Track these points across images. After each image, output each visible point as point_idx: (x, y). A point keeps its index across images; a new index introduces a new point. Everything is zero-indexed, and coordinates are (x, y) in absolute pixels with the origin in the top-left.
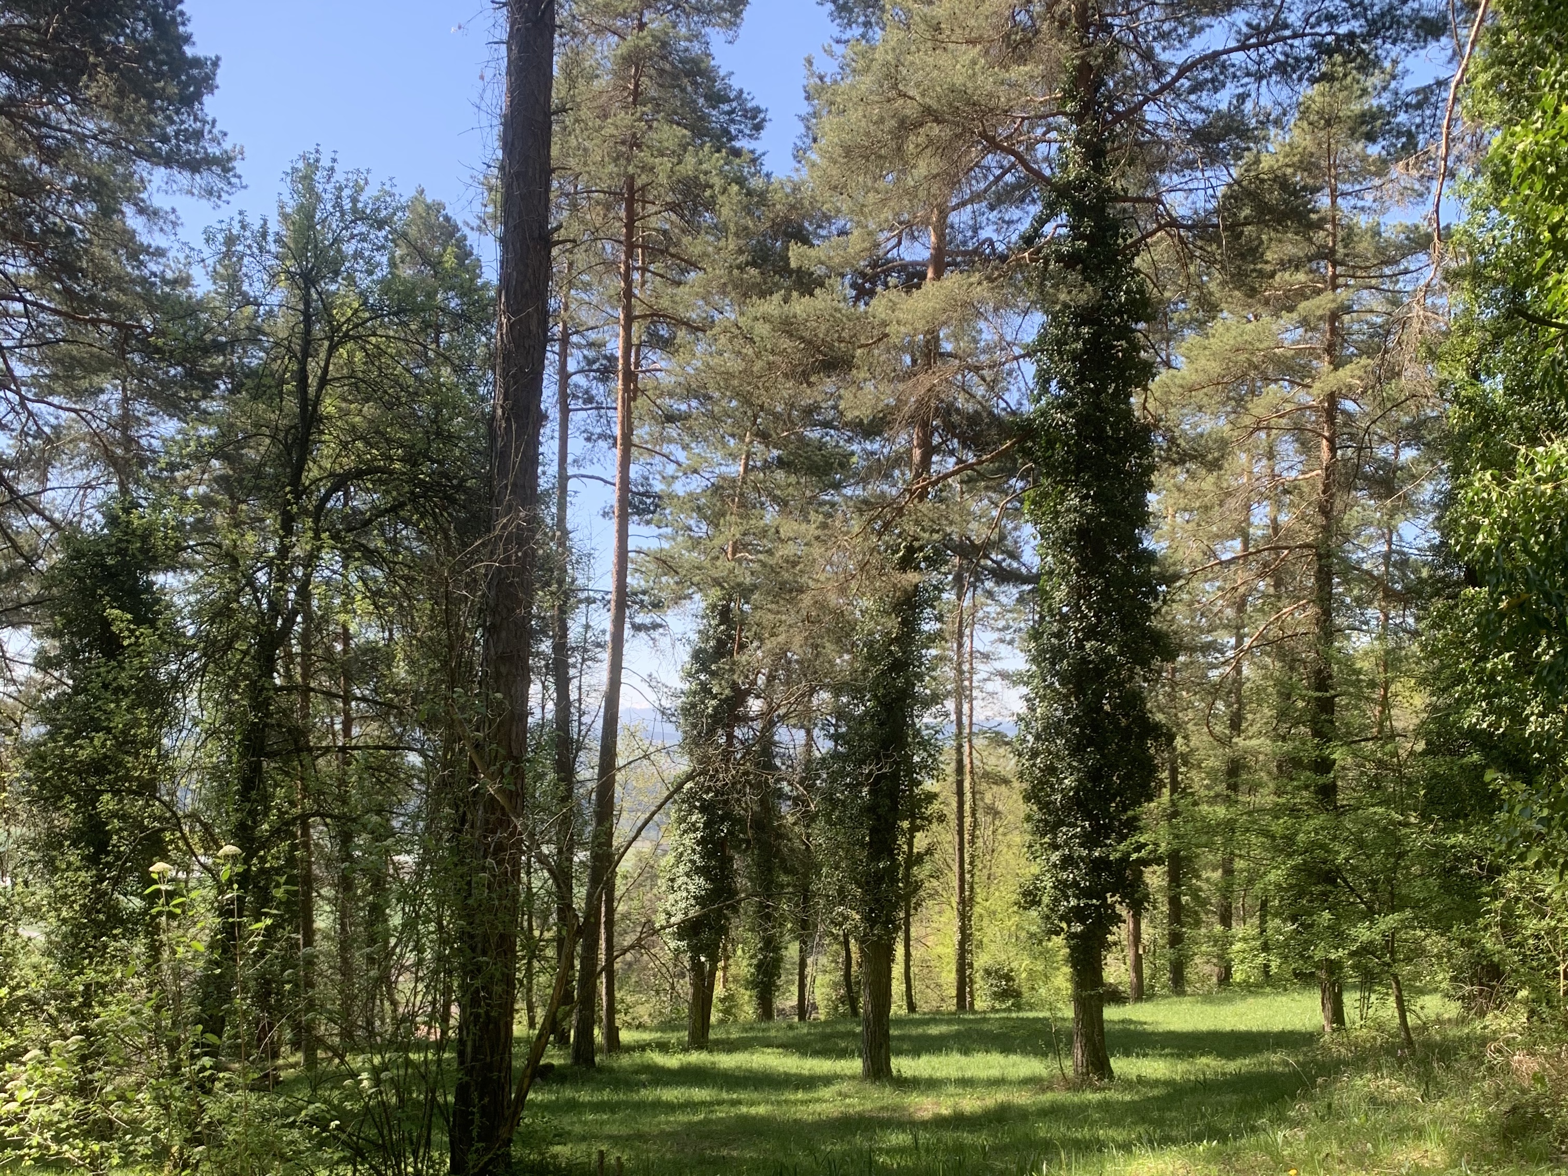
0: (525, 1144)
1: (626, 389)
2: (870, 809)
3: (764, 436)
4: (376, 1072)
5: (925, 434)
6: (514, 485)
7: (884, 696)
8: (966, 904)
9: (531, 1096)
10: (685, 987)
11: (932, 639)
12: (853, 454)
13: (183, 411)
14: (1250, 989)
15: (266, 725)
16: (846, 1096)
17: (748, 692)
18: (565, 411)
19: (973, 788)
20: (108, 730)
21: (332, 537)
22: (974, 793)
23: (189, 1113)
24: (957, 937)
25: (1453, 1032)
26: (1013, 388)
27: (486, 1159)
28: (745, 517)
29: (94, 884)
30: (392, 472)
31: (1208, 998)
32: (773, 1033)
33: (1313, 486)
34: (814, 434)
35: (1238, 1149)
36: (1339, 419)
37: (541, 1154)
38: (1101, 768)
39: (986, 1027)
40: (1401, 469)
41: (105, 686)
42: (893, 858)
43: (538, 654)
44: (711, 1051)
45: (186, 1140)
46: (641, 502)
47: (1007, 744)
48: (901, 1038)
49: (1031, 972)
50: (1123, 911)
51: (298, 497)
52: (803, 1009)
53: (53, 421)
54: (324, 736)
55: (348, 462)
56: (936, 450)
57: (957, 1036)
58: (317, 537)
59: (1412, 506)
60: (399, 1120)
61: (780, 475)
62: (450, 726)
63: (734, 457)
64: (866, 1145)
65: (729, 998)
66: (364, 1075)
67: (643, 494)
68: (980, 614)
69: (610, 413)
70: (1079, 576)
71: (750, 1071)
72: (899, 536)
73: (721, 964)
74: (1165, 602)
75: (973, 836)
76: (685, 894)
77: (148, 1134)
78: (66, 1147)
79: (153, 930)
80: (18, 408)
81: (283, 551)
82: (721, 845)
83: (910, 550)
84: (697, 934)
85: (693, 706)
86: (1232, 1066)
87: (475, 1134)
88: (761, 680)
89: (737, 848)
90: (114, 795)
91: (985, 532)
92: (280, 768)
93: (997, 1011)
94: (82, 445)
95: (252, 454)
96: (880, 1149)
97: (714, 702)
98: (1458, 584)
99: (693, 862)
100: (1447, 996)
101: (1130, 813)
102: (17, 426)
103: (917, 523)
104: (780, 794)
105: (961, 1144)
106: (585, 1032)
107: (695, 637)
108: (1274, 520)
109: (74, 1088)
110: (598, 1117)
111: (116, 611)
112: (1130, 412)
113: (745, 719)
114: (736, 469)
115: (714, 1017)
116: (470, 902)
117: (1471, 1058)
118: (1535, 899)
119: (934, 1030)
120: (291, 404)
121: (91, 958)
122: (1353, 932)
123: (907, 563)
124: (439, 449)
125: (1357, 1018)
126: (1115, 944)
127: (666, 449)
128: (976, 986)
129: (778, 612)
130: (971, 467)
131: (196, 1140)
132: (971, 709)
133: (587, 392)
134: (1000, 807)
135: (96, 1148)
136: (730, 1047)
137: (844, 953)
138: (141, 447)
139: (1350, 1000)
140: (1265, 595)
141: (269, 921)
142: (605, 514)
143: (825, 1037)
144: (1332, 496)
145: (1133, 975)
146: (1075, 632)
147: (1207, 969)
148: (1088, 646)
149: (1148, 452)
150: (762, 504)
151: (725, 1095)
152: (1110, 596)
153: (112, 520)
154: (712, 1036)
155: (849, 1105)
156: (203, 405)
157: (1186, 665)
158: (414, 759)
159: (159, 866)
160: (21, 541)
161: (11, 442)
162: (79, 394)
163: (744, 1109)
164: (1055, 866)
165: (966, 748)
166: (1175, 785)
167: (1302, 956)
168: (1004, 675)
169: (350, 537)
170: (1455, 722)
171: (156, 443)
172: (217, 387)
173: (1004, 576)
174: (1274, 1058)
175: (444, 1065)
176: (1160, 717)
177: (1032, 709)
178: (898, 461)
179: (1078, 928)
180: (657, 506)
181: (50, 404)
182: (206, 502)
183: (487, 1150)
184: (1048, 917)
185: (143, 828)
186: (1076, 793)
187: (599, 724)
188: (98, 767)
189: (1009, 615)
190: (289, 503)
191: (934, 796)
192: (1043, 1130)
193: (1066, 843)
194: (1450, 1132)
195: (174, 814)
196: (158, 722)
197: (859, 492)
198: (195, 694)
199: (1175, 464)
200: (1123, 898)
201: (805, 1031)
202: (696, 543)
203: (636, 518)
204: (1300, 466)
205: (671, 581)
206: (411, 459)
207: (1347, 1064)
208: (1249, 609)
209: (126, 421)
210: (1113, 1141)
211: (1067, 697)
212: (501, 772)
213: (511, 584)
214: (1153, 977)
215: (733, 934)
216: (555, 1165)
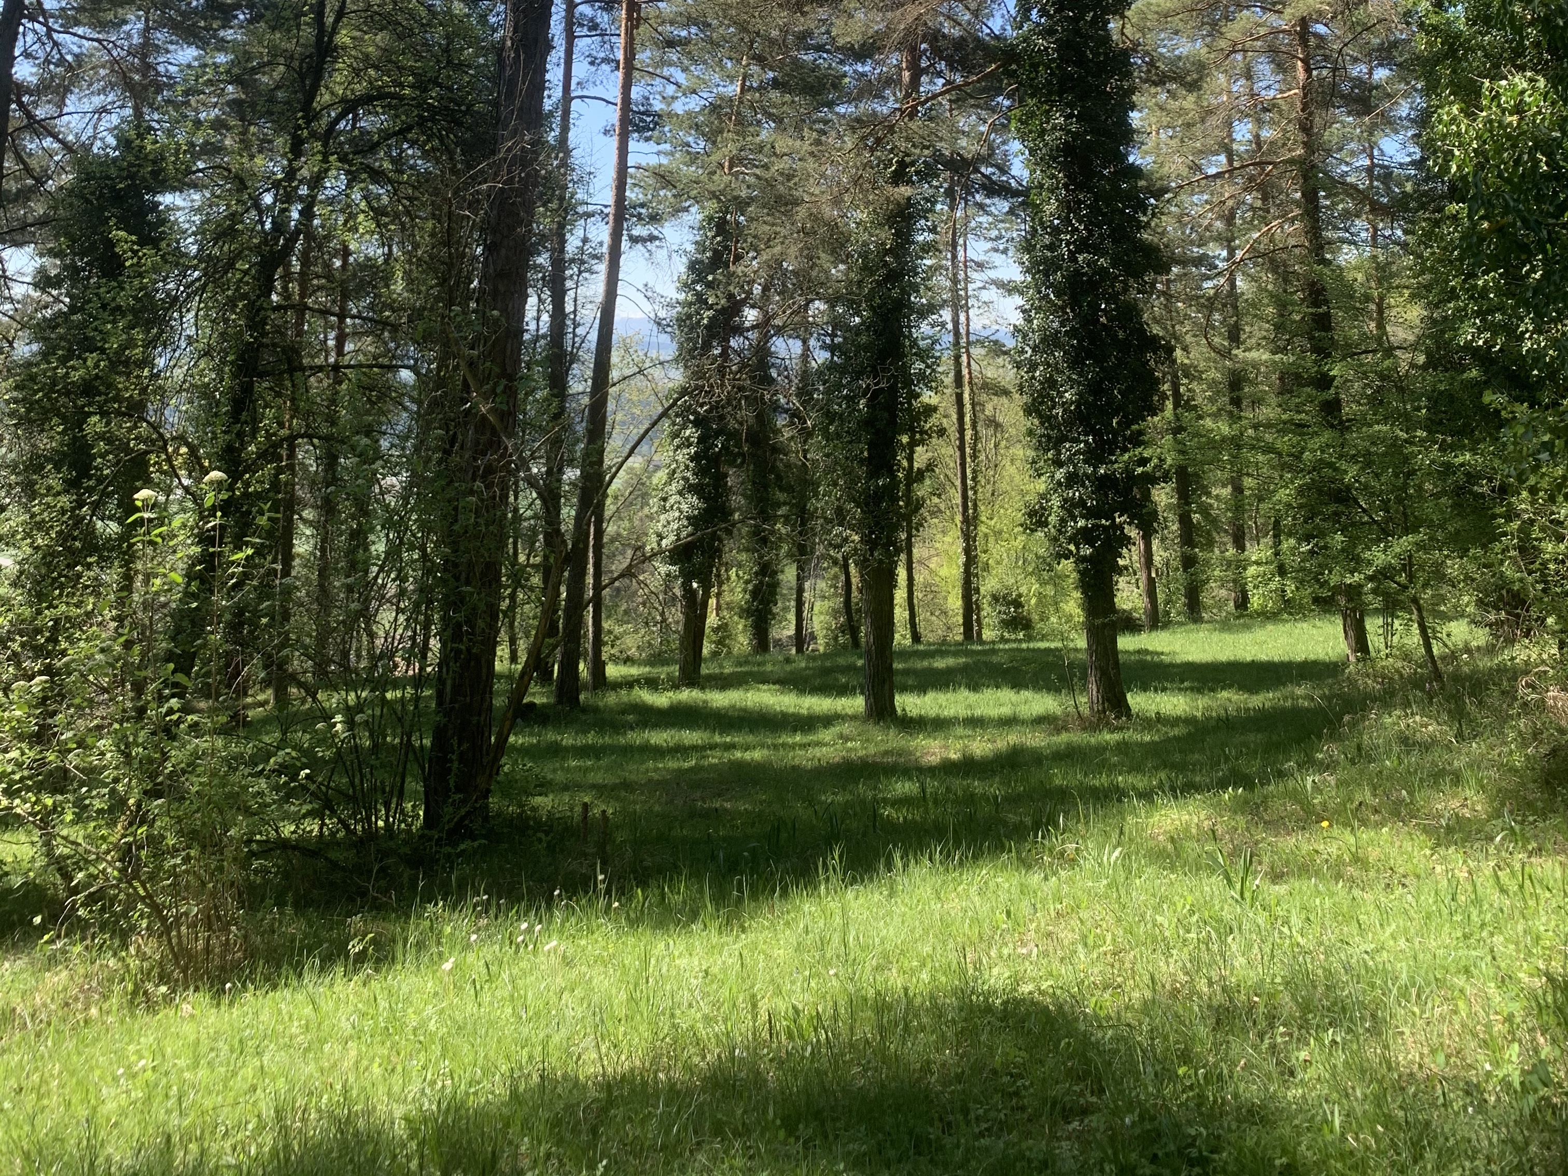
0: (505, 794)
1: (629, 18)
2: (868, 423)
3: (760, 59)
4: (350, 713)
5: (913, 58)
6: (521, 109)
7: (879, 307)
8: (970, 522)
9: (512, 739)
10: (676, 616)
11: (927, 248)
12: (845, 75)
13: (201, 39)
14: (1268, 616)
15: (262, 345)
16: (847, 739)
17: (743, 302)
18: (570, 38)
19: (972, 399)
20: (103, 351)
21: (340, 160)
22: (973, 405)
23: (151, 761)
24: (962, 559)
25: (1485, 663)
26: (998, 15)
27: (463, 812)
28: (742, 134)
29: (73, 510)
30: (401, 98)
31: (1225, 626)
32: (769, 668)
33: (1292, 105)
34: (808, 57)
35: (1266, 797)
36: (1312, 42)
37: (521, 806)
38: (1102, 381)
39: (995, 659)
40: (1376, 88)
41: (104, 307)
42: (892, 474)
43: (536, 266)
44: (703, 688)
45: (145, 792)
46: (642, 120)
47: (1005, 353)
48: (906, 672)
49: (1040, 596)
50: (1133, 532)
51: (308, 123)
52: (801, 639)
53: (76, 50)
54: (317, 355)
55: (360, 88)
56: (925, 71)
57: (964, 670)
58: (325, 160)
59: (1390, 123)
60: (372, 767)
61: (775, 95)
62: (446, 344)
63: (732, 78)
64: (870, 794)
65: (722, 628)
66: (338, 718)
67: (643, 113)
68: (973, 224)
69: (614, 39)
70: (1067, 190)
71: (744, 710)
72: (892, 150)
73: (715, 590)
74: (1154, 215)
75: (974, 449)
76: (677, 514)
77: (106, 785)
78: (17, 801)
79: (129, 557)
80: (44, 39)
81: (291, 173)
82: (715, 460)
83: (902, 165)
84: (689, 559)
85: (689, 317)
86: (1257, 701)
87: (452, 783)
88: (757, 290)
89: (732, 464)
90: (102, 417)
91: (975, 148)
92: (271, 389)
93: (1007, 641)
94: (102, 72)
95: (265, 79)
96: (885, 800)
97: (710, 313)
98: (1442, 197)
99: (686, 479)
100: (1473, 622)
101: (1135, 427)
102: (41, 54)
103: (908, 139)
104: (776, 407)
105: (972, 795)
106: (570, 667)
107: (691, 248)
108: (1257, 136)
109: (31, 736)
110: (581, 763)
111: (122, 233)
112: (1108, 37)
113: (739, 330)
114: (733, 89)
115: (707, 648)
116: (456, 527)
117: (1503, 693)
118: (1551, 522)
119: (940, 664)
120: (308, 33)
121: (62, 587)
122: (1367, 555)
123: (899, 177)
124: (449, 77)
125: (1382, 646)
126: (1126, 568)
127: (666, 72)
128: (984, 613)
129: (773, 225)
130: (959, 87)
131: (153, 793)
132: (968, 319)
133: (592, 20)
134: (1000, 419)
135: (49, 802)
136: (724, 683)
137: (843, 578)
138: (158, 74)
139: (1373, 625)
140: (1252, 208)
141: (250, 551)
142: (606, 132)
143: (825, 672)
144: (1311, 114)
145: (1146, 600)
146: (1068, 245)
147: (1223, 593)
148: (1080, 258)
149: (1128, 75)
150: (759, 122)
151: (717, 739)
152: (1100, 210)
153: (124, 143)
154: (704, 670)
155: (850, 750)
156: (222, 33)
157: (1180, 277)
158: (406, 375)
159: (144, 494)
160: (33, 163)
161: (34, 70)
162: (102, 25)
163: (738, 755)
164: (1059, 483)
165: (964, 358)
166: (1177, 395)
167: (1318, 581)
168: (1000, 285)
169: (359, 159)
170: (1451, 340)
171: (172, 69)
172: (236, 17)
173: (994, 189)
174: (1299, 691)
175: (422, 705)
176: (1156, 330)
177: (1029, 320)
178: (889, 81)
179: (1087, 551)
180: (656, 124)
181: (75, 35)
182: (218, 125)
183: (464, 802)
184: (1056, 539)
185: (128, 450)
186: (1078, 407)
187: (594, 336)
188: (88, 388)
189: (1001, 225)
190: (299, 127)
191: (934, 409)
192: (1059, 778)
193: (1070, 459)
194: (1489, 778)
195: (161, 436)
196: (151, 344)
197: (851, 109)
198: (193, 313)
199: (1155, 84)
200: (1132, 517)
201: (803, 665)
202: (693, 158)
203: (636, 135)
204: (1277, 86)
205: (669, 194)
206: (422, 86)
207: (1374, 699)
208: (1238, 222)
209: (147, 48)
210: (1134, 788)
211: (1063, 308)
212: (493, 391)
213: (514, 203)
214: (1167, 603)
215: (726, 558)
216: (535, 818)
